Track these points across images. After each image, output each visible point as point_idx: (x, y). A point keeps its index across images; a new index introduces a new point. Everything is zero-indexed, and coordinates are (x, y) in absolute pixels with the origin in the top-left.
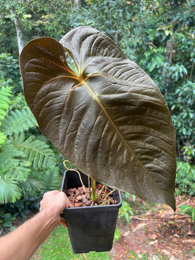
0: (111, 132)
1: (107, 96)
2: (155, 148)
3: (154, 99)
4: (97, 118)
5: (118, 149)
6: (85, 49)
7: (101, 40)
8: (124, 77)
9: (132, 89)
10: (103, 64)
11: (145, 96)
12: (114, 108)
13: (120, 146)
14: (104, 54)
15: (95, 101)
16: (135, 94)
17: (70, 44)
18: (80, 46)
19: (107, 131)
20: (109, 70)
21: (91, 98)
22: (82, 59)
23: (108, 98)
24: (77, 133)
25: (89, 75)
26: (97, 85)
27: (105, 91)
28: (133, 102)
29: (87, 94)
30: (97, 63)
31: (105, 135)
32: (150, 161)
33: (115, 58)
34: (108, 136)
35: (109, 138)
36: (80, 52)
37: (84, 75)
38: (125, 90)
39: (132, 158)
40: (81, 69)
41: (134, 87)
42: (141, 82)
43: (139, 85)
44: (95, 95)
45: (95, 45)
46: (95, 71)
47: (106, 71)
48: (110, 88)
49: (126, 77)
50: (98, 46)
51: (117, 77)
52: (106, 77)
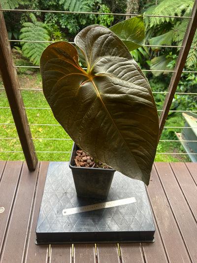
0: (109, 124)
1: (108, 95)
2: (142, 139)
3: (147, 101)
4: (98, 112)
5: (112, 137)
6: (95, 50)
7: (111, 40)
8: (126, 77)
9: (130, 90)
10: (111, 63)
11: (140, 98)
12: (114, 105)
13: (114, 135)
14: (112, 54)
15: (98, 98)
16: (131, 96)
17: (84, 41)
18: (92, 46)
19: (105, 123)
20: (114, 71)
21: (95, 95)
22: (93, 58)
23: (109, 97)
24: (82, 121)
25: (96, 74)
26: (102, 85)
27: (108, 90)
28: (129, 102)
29: (93, 91)
30: (104, 63)
31: (103, 125)
32: (136, 147)
33: (122, 58)
34: (105, 127)
36: (91, 50)
37: (93, 73)
38: (124, 91)
39: (123, 144)
40: (91, 67)
41: (132, 89)
42: (139, 84)
43: (137, 87)
44: (99, 94)
45: (105, 45)
46: (102, 71)
47: (111, 72)
48: (112, 88)
49: (128, 78)
50: (107, 46)
51: (120, 78)
52: (110, 77)
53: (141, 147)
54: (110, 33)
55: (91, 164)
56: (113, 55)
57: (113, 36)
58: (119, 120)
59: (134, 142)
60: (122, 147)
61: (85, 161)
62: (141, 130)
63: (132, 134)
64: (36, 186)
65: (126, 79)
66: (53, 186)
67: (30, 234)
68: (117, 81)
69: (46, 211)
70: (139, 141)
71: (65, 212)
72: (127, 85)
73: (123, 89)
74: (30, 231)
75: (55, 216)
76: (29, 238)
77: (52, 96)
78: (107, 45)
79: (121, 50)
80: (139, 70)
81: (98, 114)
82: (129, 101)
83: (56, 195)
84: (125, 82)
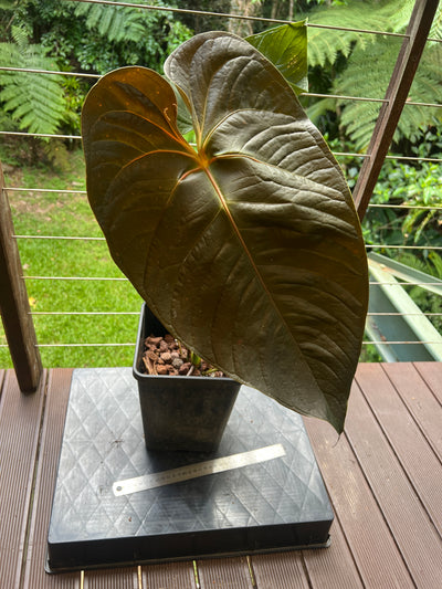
0: (246, 278)
1: (247, 205)
3: (340, 222)
4: (222, 246)
5: (254, 310)
6: (215, 94)
7: (254, 71)
8: (291, 163)
9: (301, 194)
10: (253, 128)
11: (324, 215)
12: (259, 230)
13: (258, 304)
14: (257, 105)
15: (223, 213)
16: (303, 208)
17: (187, 72)
18: (208, 82)
19: (239, 274)
20: (261, 146)
21: (214, 206)
22: (209, 114)
23: (249, 210)
25: (219, 154)
27: (246, 194)
28: (297, 223)
29: (210, 195)
30: (238, 126)
31: (232, 280)
33: (280, 115)
34: (237, 283)
35: (240, 286)
36: (205, 95)
37: (211, 149)
38: (287, 197)
39: (279, 327)
40: (204, 137)
41: (305, 192)
42: (322, 180)
43: (318, 186)
44: (224, 201)
45: (240, 83)
46: (233, 146)
47: (254, 148)
48: (257, 189)
49: (296, 163)
50: (246, 85)
51: (275, 163)
52: (252, 162)
53: (324, 336)
54: (252, 52)
55: (182, 368)
56: (259, 108)
57: (261, 61)
58: (271, 268)
59: (307, 323)
60: (279, 335)
61: (168, 362)
62: (323, 293)
63: (301, 303)
64: (41, 427)
65: (290, 167)
66: (86, 427)
67: (30, 547)
68: (269, 170)
69: (70, 488)
70: (318, 322)
71: (119, 489)
72: (292, 183)
73: (284, 191)
74: (31, 539)
75: (94, 498)
76: (29, 557)
77: (107, 204)
78: (244, 82)
79: (278, 97)
80: (322, 146)
81: (221, 252)
82: (298, 220)
83: (94, 448)
84: (288, 175)
